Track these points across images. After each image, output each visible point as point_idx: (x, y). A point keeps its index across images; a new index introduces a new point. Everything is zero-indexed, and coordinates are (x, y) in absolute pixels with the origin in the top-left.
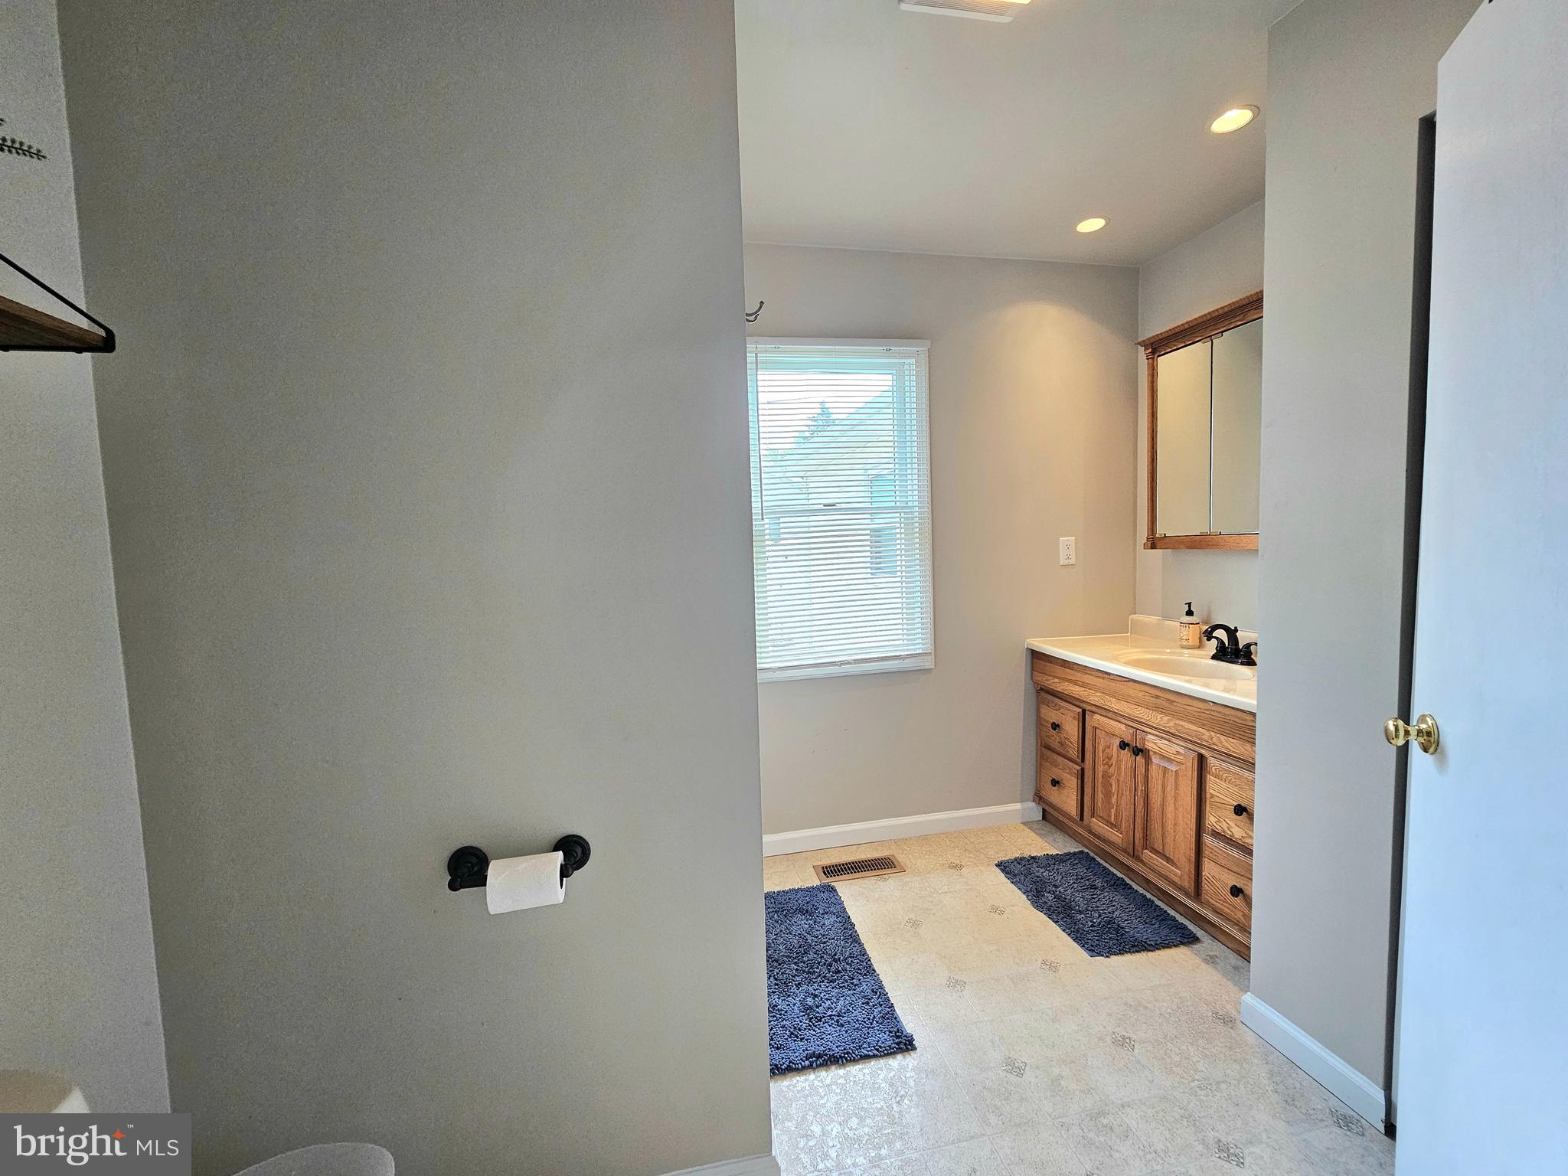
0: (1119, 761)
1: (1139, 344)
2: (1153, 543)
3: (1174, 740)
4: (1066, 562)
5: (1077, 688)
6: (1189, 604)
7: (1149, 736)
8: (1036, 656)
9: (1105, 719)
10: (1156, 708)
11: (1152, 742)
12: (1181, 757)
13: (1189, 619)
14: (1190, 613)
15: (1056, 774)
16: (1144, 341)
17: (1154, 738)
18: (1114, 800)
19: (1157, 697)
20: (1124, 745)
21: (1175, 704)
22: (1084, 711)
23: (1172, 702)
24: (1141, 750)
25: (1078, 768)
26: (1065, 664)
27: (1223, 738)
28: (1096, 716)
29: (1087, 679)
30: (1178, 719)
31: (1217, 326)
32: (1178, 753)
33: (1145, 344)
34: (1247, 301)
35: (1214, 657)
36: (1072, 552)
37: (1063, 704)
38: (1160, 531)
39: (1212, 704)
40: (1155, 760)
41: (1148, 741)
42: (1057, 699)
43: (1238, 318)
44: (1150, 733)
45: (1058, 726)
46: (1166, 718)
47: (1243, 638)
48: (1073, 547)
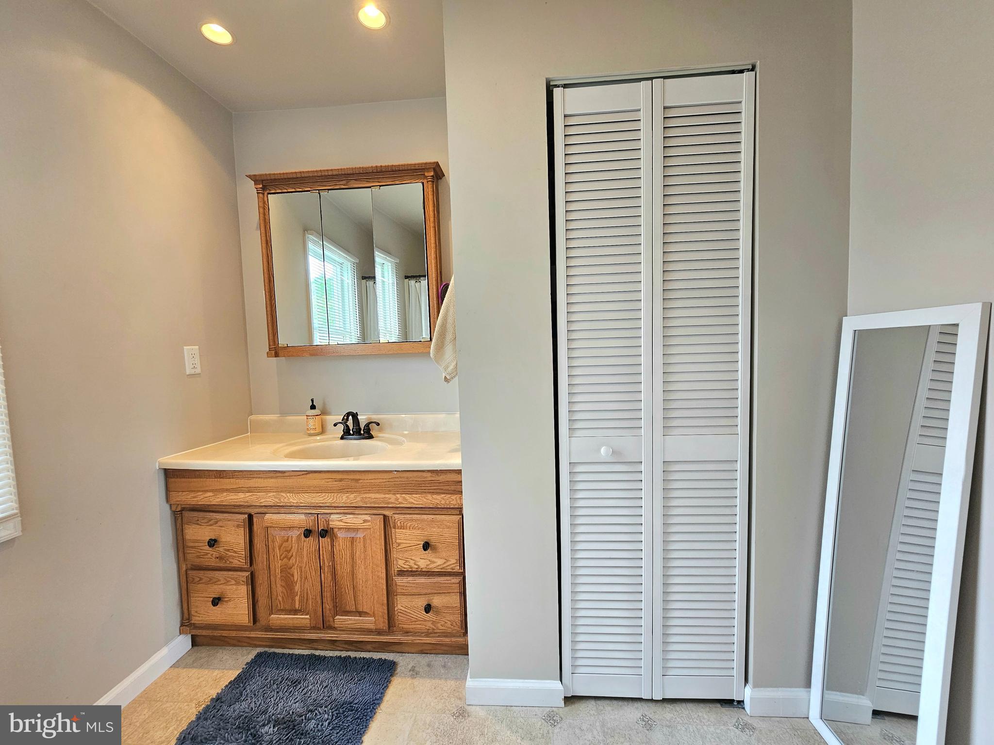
0: (300, 550)
1: (249, 177)
2: (276, 351)
3: (357, 512)
4: (193, 372)
5: (241, 495)
6: (312, 401)
7: (333, 517)
8: (170, 474)
9: (278, 515)
10: (341, 490)
11: (336, 521)
12: (369, 524)
13: (313, 412)
14: (313, 407)
15: (214, 591)
16: (255, 175)
17: (337, 516)
18: (297, 588)
19: (341, 480)
20: (308, 533)
21: (361, 481)
22: (250, 517)
23: (357, 480)
24: (326, 531)
25: (248, 574)
26: (220, 474)
27: (407, 497)
28: (267, 516)
29: (253, 483)
30: (364, 493)
31: (324, 184)
32: (365, 521)
33: (256, 179)
34: (351, 172)
35: (342, 438)
36: (197, 361)
37: (214, 515)
38: (282, 341)
39: (395, 473)
40: (340, 534)
41: (333, 521)
42: (207, 514)
43: (341, 183)
44: (332, 513)
45: (215, 541)
46: (352, 496)
47: (363, 419)
48: (197, 356)
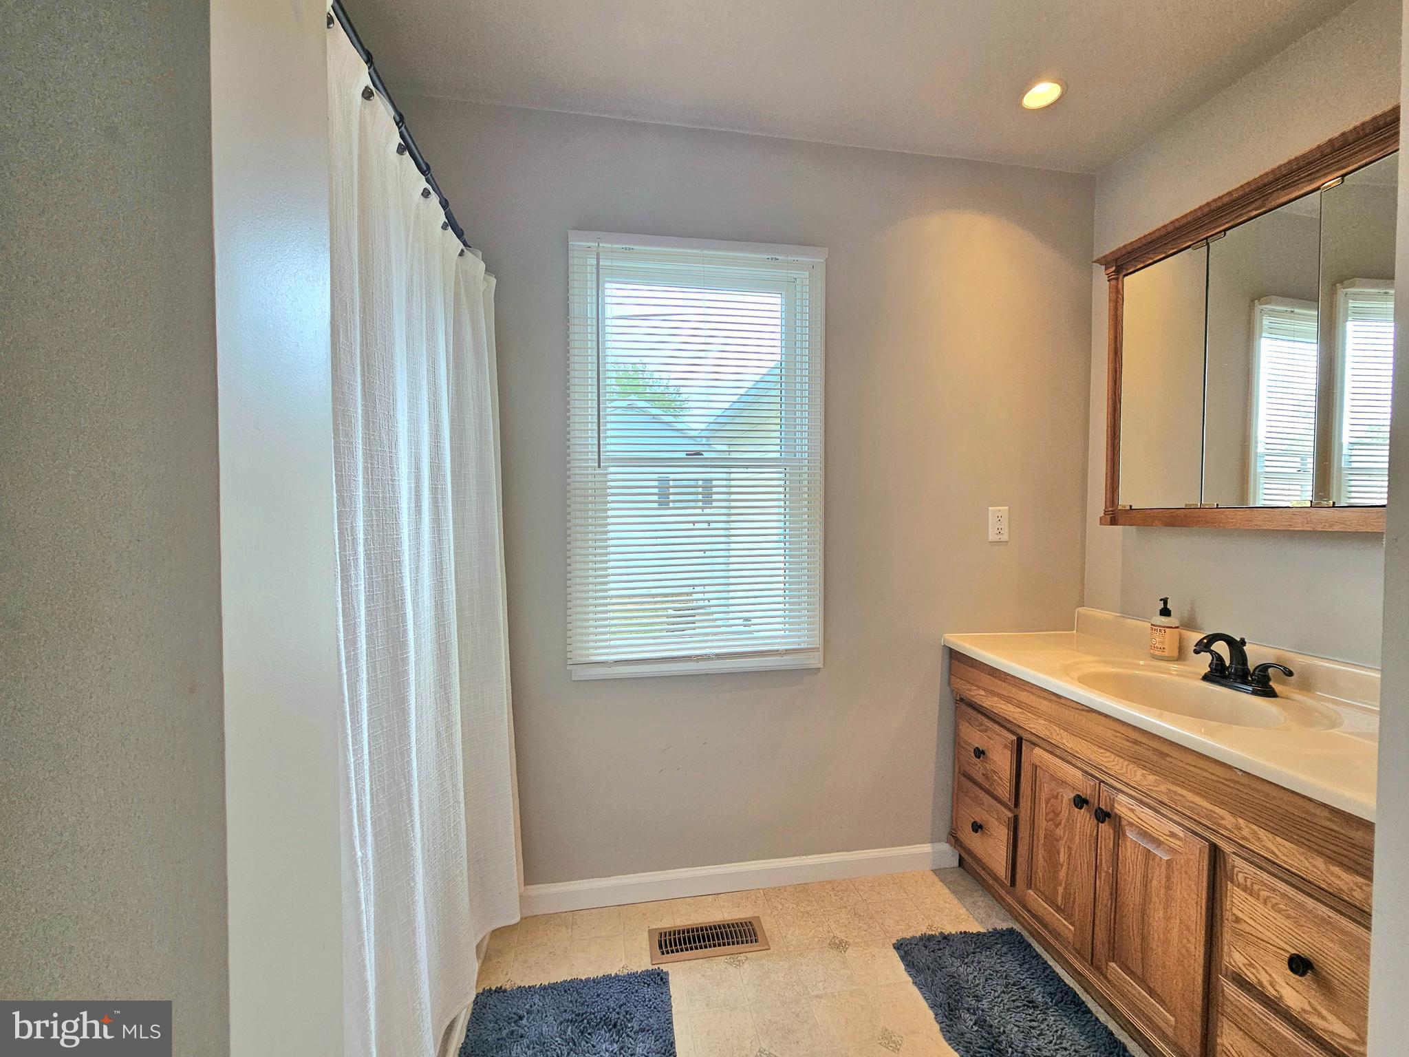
0: (1071, 823)
1: (1098, 261)
2: (1114, 516)
3: (1164, 811)
4: (997, 538)
5: (1011, 708)
6: (1165, 601)
7: (1121, 797)
8: (955, 658)
9: (1050, 756)
10: (1137, 760)
11: (1124, 806)
12: (1177, 842)
13: (1164, 620)
14: (1165, 612)
15: (980, 815)
16: (1105, 257)
17: (1131, 802)
18: (1062, 874)
19: (1136, 742)
20: (1080, 802)
21: (1168, 759)
22: (1020, 740)
23: (1164, 755)
24: (1108, 815)
25: (1010, 815)
26: (994, 672)
27: (1262, 833)
28: (1037, 751)
29: (1023, 696)
30: (1173, 783)
31: (1220, 222)
32: (1173, 835)
33: (1105, 262)
35: (1206, 678)
36: (1005, 525)
37: (989, 724)
38: (1124, 501)
39: (1240, 773)
40: (1131, 835)
41: (1120, 804)
42: (980, 716)
43: (1254, 206)
44: (1123, 792)
45: (983, 752)
46: (1152, 778)
47: (1256, 654)
48: (1006, 516)
